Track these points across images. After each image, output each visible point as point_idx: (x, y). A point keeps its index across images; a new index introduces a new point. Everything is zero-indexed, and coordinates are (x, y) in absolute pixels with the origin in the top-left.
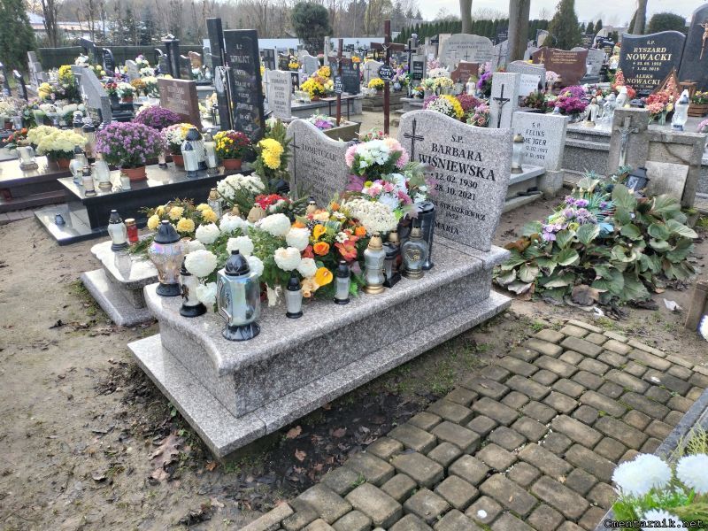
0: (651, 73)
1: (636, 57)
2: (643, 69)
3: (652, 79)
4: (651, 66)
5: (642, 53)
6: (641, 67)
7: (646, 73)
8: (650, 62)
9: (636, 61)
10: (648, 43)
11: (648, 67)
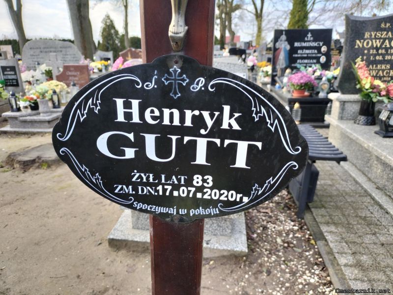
0: (388, 62)
1: (368, 43)
2: (377, 58)
3: (389, 69)
4: (387, 54)
5: (376, 38)
6: (375, 55)
7: (381, 62)
8: (386, 49)
9: (369, 50)
10: (383, 25)
11: (383, 55)
